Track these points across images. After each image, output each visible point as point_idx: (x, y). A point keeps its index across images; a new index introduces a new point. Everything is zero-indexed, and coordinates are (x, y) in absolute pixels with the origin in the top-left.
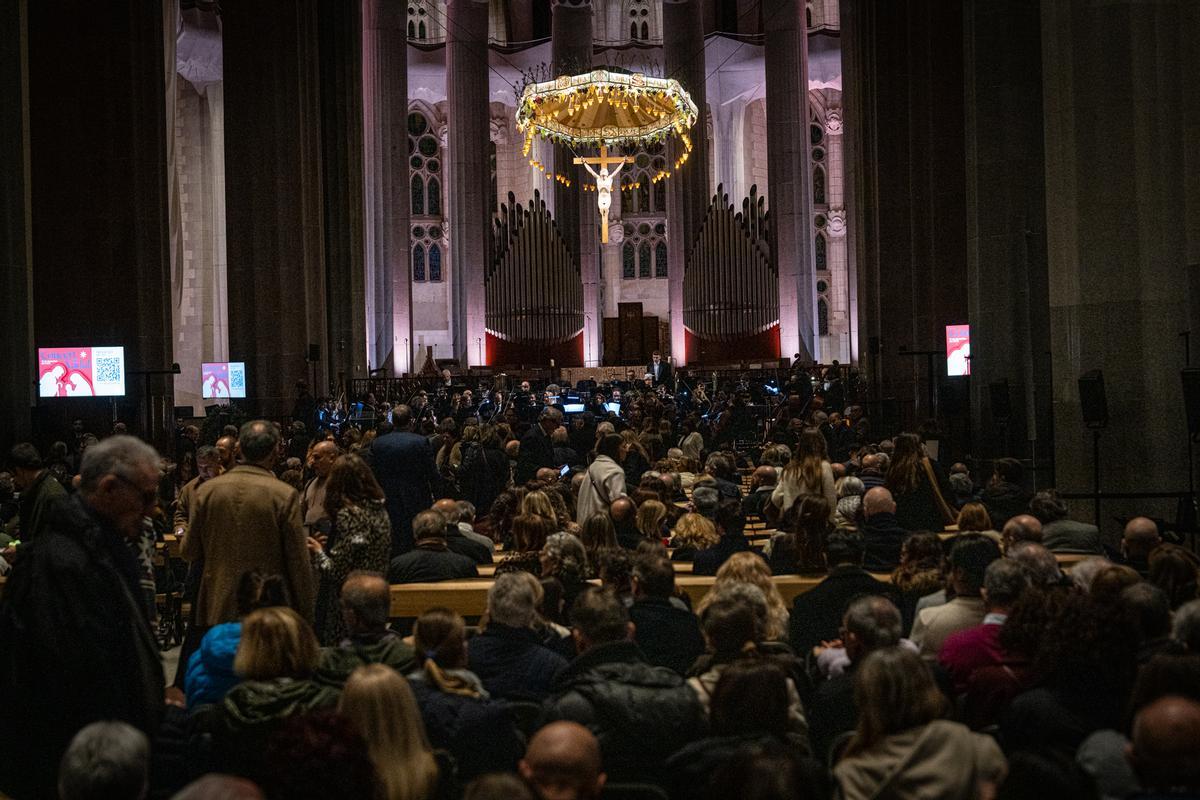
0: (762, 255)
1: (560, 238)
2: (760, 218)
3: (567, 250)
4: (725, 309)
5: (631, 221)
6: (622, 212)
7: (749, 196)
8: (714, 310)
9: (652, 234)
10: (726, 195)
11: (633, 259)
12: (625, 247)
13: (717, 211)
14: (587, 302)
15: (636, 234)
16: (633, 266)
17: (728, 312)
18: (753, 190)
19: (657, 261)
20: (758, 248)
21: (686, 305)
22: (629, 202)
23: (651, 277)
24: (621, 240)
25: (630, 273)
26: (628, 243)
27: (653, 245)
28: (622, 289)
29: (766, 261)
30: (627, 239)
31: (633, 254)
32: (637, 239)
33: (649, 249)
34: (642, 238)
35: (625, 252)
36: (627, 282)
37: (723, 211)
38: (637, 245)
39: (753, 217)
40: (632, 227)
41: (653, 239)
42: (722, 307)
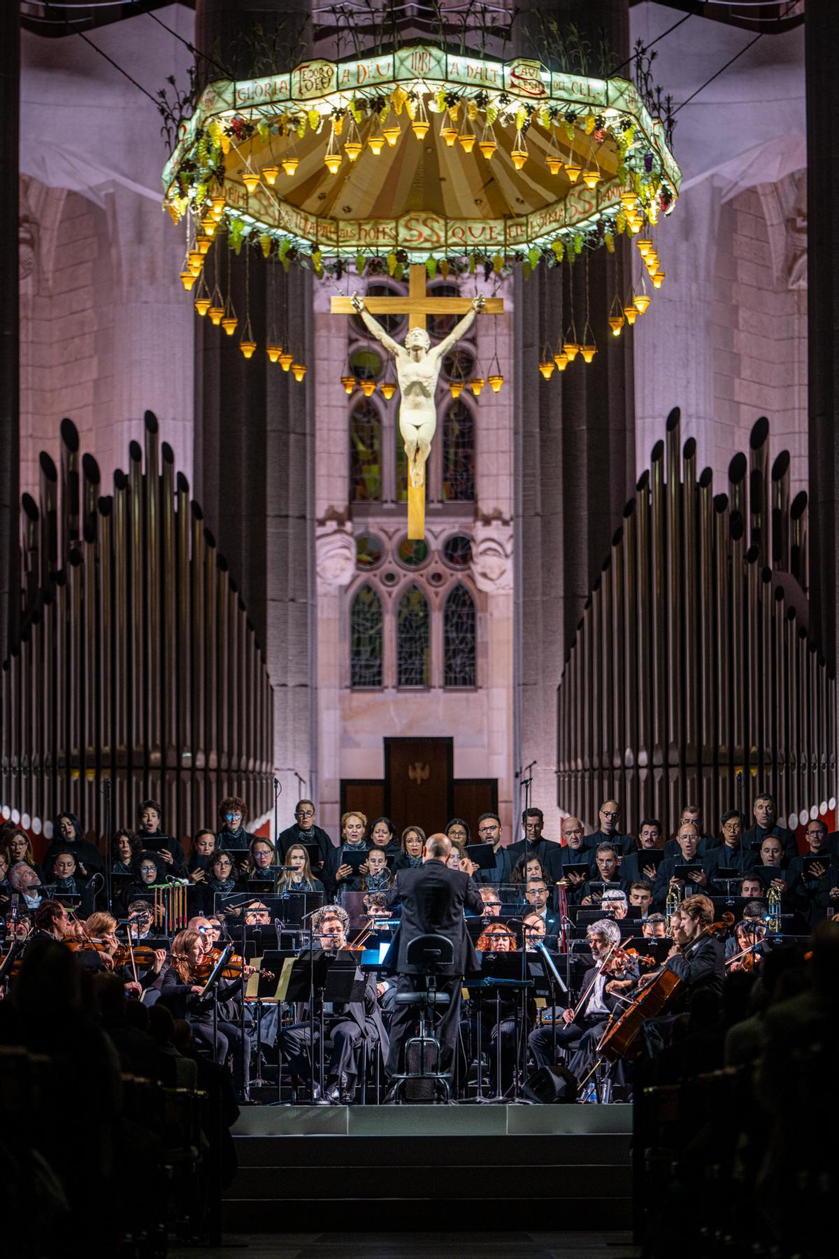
0: (791, 613)
1: (214, 552)
2: (776, 511)
3: (233, 586)
4: (683, 765)
5: (374, 524)
6: (352, 496)
7: (746, 450)
8: (651, 766)
9: (436, 564)
10: (691, 444)
11: (380, 633)
12: (356, 600)
13: (664, 488)
14: (284, 738)
15: (390, 564)
16: (377, 652)
17: (692, 774)
18: (760, 432)
19: (447, 641)
20: (779, 594)
21: (565, 752)
22: (370, 473)
23: (429, 687)
24: (345, 579)
25: (367, 673)
26: (368, 588)
27: (437, 596)
28: (344, 718)
29: (802, 632)
30: (364, 576)
31: (378, 618)
32: (390, 577)
33: (425, 605)
34: (407, 576)
35: (354, 613)
36: (363, 698)
37: (680, 488)
38: (390, 596)
39: (758, 507)
40: (377, 541)
41: (437, 577)
42: (674, 756)
